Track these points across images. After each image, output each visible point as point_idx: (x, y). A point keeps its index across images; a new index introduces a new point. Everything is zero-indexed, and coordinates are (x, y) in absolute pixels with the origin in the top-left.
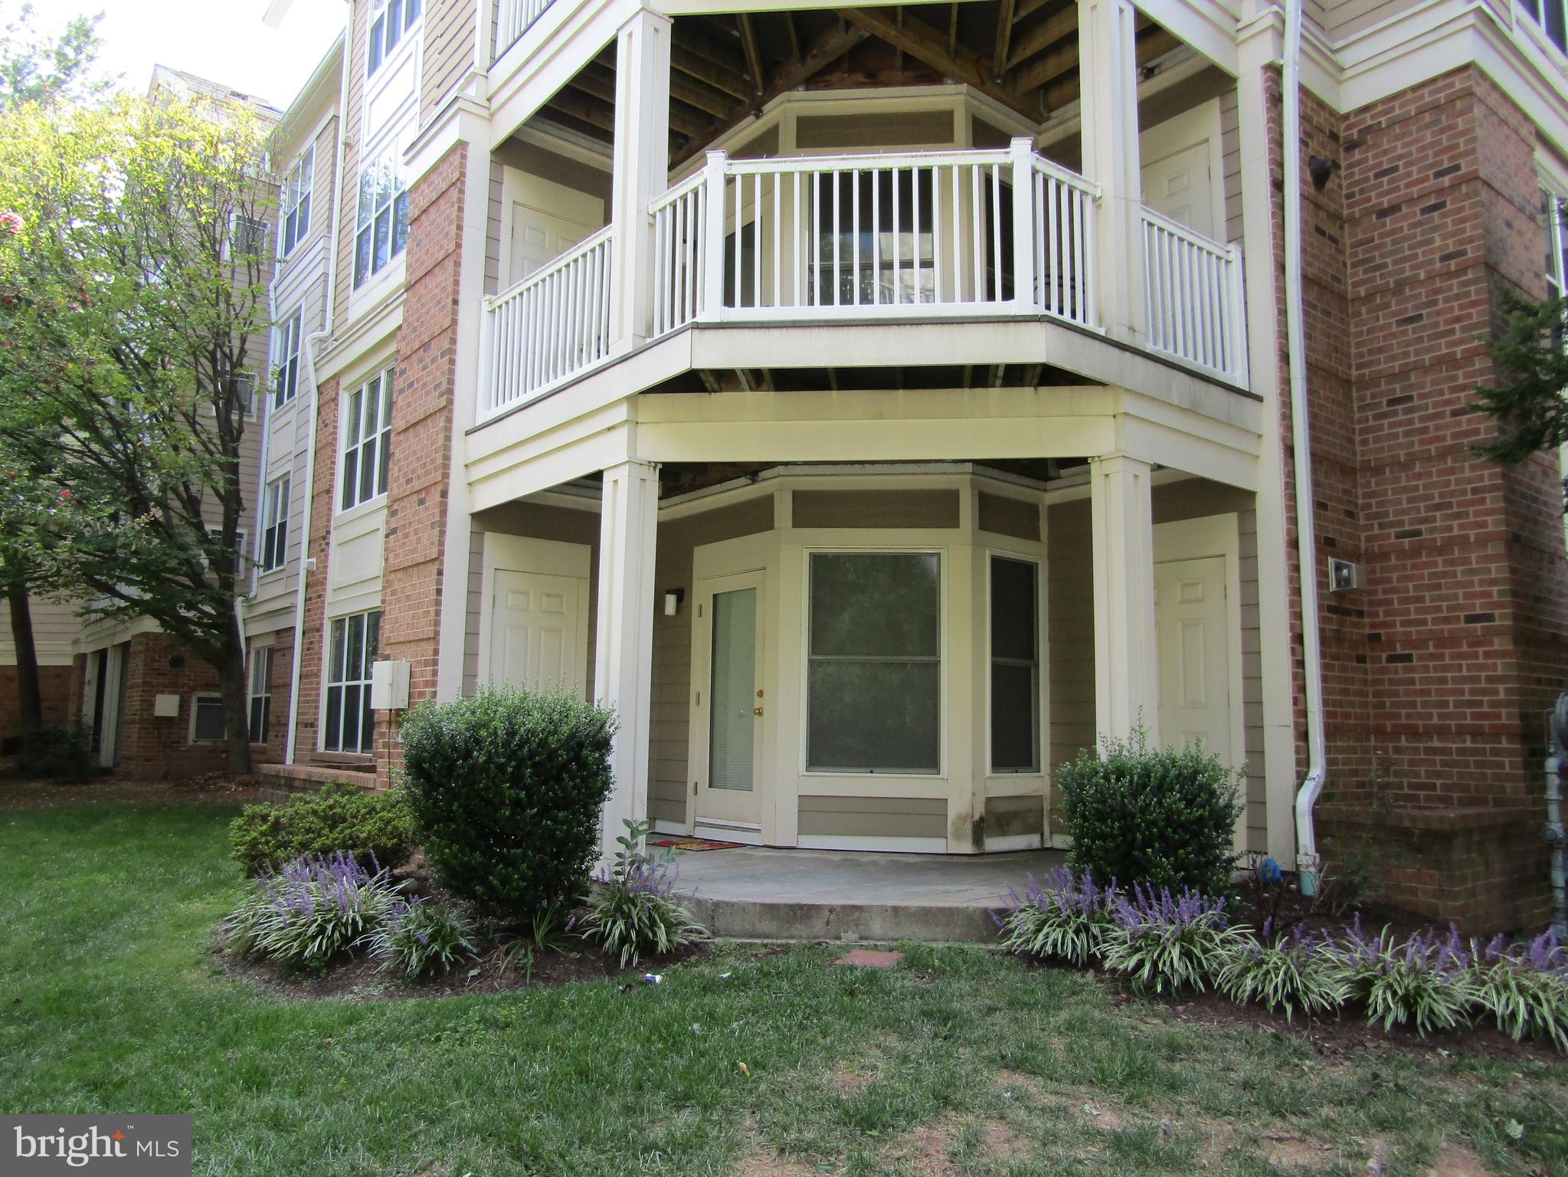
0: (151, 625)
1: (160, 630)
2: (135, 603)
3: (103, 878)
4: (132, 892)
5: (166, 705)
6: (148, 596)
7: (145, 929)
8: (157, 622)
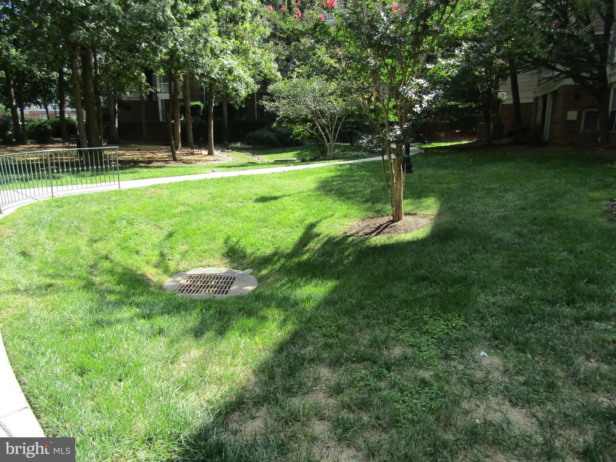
0: (569, 82)
1: (573, 83)
2: (562, 72)
3: (556, 181)
4: (569, 186)
5: (572, 115)
6: (568, 69)
7: (577, 200)
8: (572, 80)
